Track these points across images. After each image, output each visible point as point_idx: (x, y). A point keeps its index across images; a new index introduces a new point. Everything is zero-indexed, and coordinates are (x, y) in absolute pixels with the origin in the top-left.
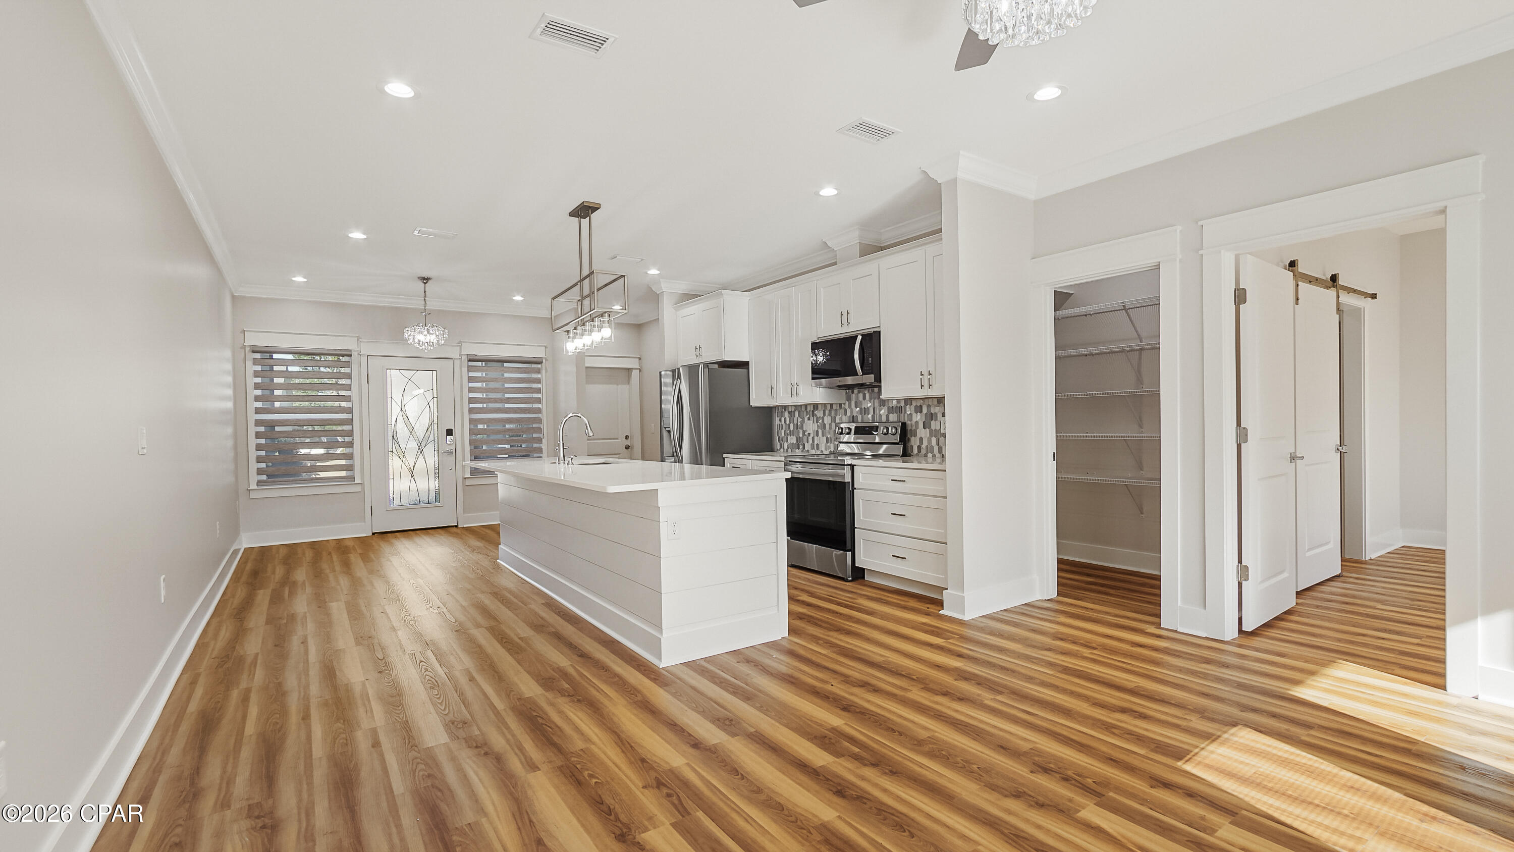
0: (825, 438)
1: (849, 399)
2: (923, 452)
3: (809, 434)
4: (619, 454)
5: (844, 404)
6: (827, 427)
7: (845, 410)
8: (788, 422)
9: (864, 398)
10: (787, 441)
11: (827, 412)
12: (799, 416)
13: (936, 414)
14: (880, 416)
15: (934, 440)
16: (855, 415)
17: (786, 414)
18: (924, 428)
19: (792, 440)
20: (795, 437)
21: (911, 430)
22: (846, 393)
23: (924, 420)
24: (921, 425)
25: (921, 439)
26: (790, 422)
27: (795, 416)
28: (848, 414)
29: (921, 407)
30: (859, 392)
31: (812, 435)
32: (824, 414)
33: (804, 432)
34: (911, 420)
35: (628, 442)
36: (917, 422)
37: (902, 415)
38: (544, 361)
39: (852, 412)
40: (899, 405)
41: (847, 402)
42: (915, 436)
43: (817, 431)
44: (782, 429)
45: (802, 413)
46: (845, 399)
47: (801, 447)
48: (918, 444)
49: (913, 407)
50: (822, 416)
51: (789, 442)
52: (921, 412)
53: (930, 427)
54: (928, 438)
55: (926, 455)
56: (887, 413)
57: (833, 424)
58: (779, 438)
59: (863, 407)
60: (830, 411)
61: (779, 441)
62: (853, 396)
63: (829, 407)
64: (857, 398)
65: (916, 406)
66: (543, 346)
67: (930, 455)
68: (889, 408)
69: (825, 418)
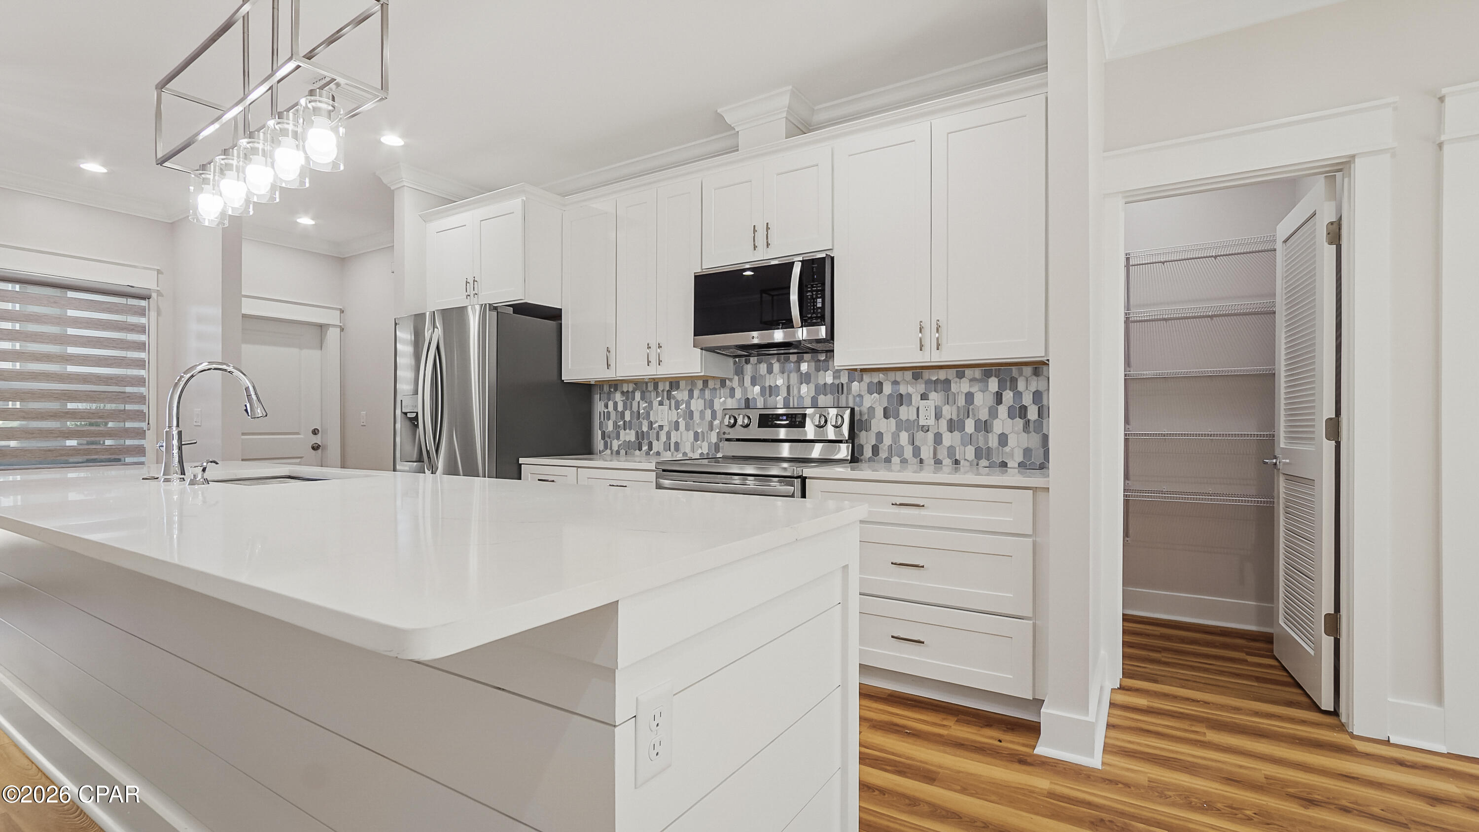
0: (691, 434)
1: (739, 372)
2: (883, 454)
3: (661, 427)
4: (301, 458)
5: (731, 380)
6: (696, 416)
7: (732, 390)
8: (620, 408)
9: (770, 371)
10: (618, 438)
11: (696, 393)
12: (643, 398)
13: (909, 396)
14: (801, 397)
15: (904, 437)
16: (750, 398)
17: (618, 397)
18: (886, 416)
19: (629, 436)
20: (633, 432)
21: (860, 420)
22: (735, 363)
23: (886, 405)
24: (879, 412)
25: (880, 436)
26: (625, 408)
27: (634, 399)
28: (738, 394)
29: (880, 384)
30: (760, 362)
31: (666, 429)
32: (691, 396)
33: (651, 424)
34: (861, 405)
35: (317, 439)
36: (871, 409)
37: (844, 396)
38: (154, 295)
39: (745, 390)
40: (837, 382)
41: (736, 378)
42: (868, 429)
43: (677, 423)
44: (609, 419)
45: (647, 394)
46: (732, 371)
47: (645, 448)
48: (874, 442)
49: (864, 385)
50: (686, 398)
51: (622, 438)
52: (880, 391)
53: (897, 416)
54: (893, 434)
55: (888, 460)
56: (813, 394)
57: (708, 413)
58: (603, 434)
59: (767, 385)
60: (702, 390)
61: (603, 437)
62: (748, 369)
63: (700, 384)
64: (756, 370)
65: (870, 384)
66: (154, 269)
67: (896, 460)
68: (817, 387)
69: (693, 402)
